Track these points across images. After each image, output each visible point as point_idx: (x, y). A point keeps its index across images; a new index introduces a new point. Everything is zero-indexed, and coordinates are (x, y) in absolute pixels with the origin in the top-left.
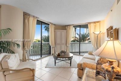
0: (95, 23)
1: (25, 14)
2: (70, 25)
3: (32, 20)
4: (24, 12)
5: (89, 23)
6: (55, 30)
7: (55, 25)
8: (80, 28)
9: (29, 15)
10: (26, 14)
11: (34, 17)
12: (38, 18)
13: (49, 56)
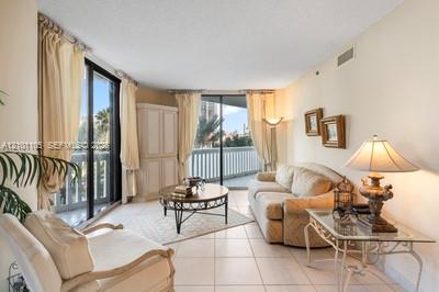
0: (262, 92)
1: (46, 26)
2: (189, 92)
3: (69, 54)
4: (39, 14)
5: (248, 91)
6: (139, 105)
7: (136, 83)
8: (221, 103)
9: (60, 31)
10: (51, 25)
11: (76, 41)
12: (90, 49)
13: (116, 207)
